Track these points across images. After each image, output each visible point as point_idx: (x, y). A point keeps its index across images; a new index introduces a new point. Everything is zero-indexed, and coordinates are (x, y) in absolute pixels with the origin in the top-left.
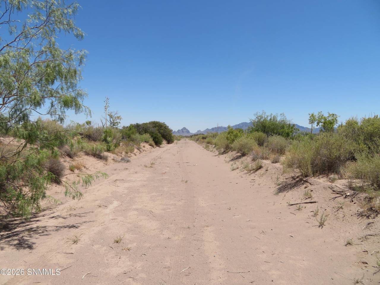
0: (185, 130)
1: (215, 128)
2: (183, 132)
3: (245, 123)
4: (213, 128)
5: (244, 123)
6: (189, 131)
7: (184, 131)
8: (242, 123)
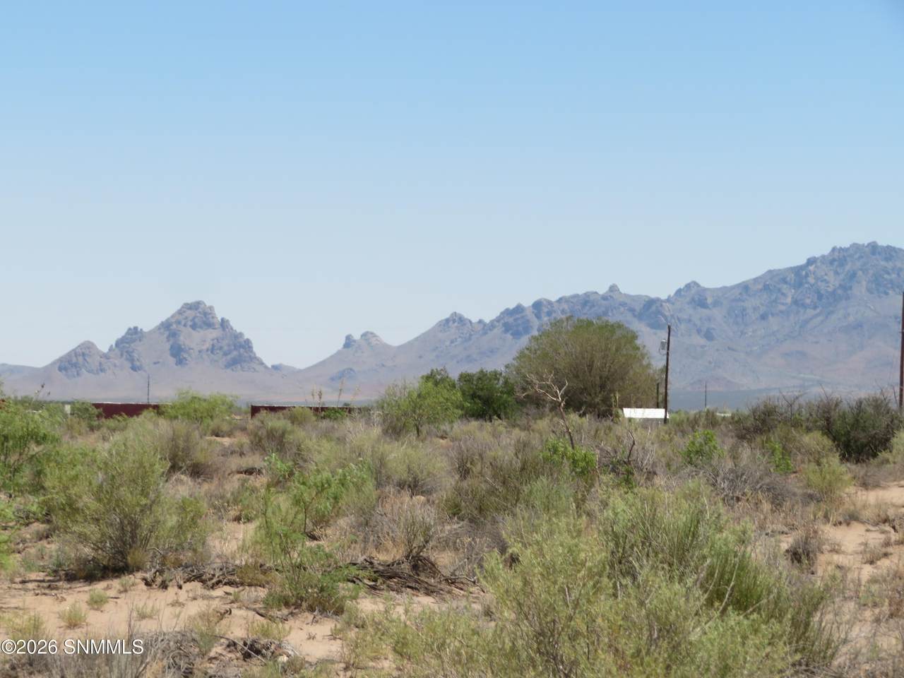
0: (197, 335)
1: (537, 305)
2: (178, 353)
3: (874, 248)
4: (519, 309)
5: (856, 247)
6: (247, 345)
7: (195, 340)
8: (839, 258)
